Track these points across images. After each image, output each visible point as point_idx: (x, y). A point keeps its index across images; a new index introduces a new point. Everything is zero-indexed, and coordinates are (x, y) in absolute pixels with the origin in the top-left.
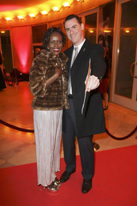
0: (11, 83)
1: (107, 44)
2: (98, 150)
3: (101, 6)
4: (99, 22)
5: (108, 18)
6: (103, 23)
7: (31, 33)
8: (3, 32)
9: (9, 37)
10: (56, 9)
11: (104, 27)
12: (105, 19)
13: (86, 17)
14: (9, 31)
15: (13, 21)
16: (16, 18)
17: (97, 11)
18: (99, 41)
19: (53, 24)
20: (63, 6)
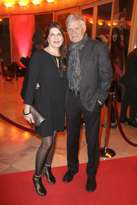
0: (9, 78)
1: (122, 38)
2: (114, 158)
4: (114, 14)
5: (125, 9)
6: (118, 15)
7: (34, 22)
12: (121, 10)
13: (98, 7)
16: (17, 5)
18: (113, 35)
19: (60, 13)
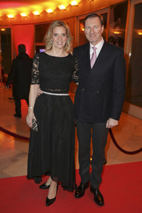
3: (111, 6)
7: (34, 31)
8: (3, 30)
9: (10, 35)
10: (62, 7)
11: (115, 28)
12: (116, 20)
14: (10, 29)
15: (15, 18)
16: (18, 15)
17: (108, 11)
20: (70, 5)
